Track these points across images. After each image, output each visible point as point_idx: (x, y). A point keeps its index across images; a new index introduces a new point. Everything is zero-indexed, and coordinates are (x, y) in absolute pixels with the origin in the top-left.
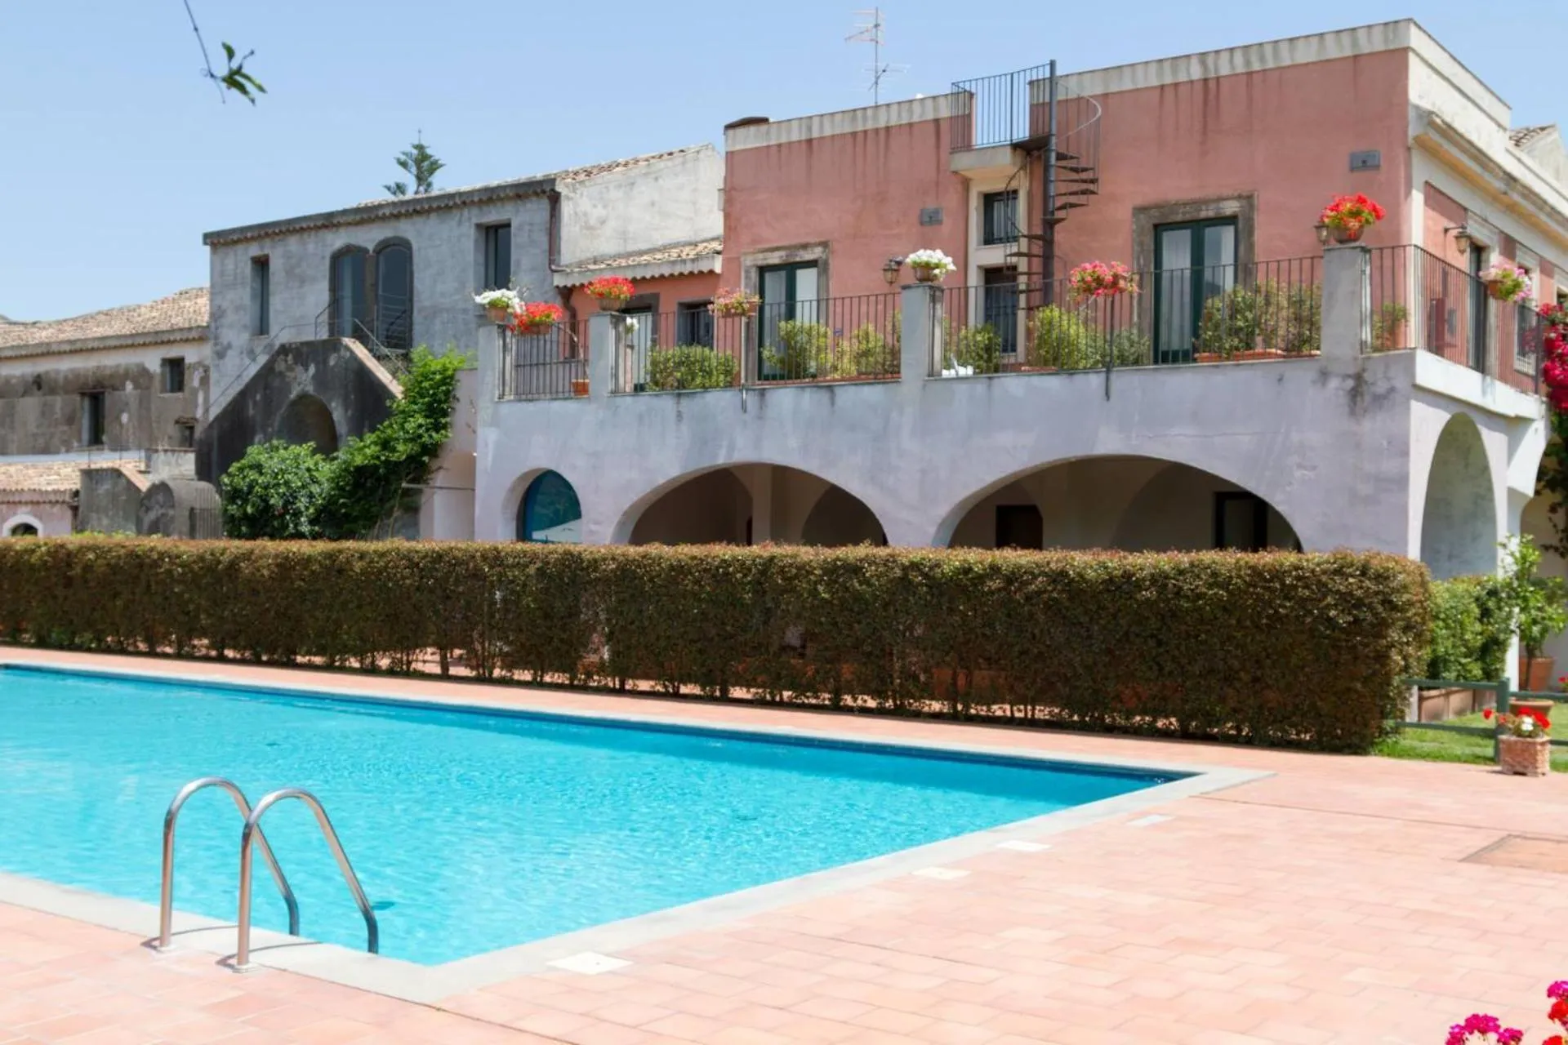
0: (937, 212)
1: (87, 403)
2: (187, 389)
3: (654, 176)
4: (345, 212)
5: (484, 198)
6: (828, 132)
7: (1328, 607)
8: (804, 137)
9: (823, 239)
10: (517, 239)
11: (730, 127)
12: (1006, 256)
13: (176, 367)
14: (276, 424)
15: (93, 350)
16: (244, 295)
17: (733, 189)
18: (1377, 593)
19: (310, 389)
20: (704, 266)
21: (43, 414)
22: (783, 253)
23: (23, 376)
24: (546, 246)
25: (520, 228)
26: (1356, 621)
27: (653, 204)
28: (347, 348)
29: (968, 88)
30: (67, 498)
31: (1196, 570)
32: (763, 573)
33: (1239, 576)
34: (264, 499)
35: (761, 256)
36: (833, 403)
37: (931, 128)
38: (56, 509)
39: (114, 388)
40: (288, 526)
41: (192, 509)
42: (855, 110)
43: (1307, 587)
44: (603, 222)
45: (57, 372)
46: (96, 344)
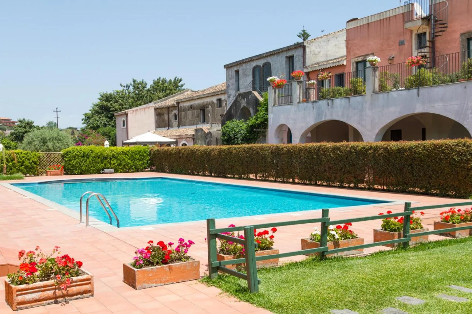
0: (403, 41)
1: (202, 111)
2: (222, 107)
3: (336, 37)
4: (255, 56)
5: (287, 49)
6: (373, 20)
7: (454, 155)
8: (367, 23)
9: (373, 52)
10: (296, 60)
11: (348, 22)
12: (418, 53)
13: (220, 100)
14: (238, 115)
15: (202, 98)
16: (233, 81)
17: (349, 40)
18: (467, 151)
19: (245, 105)
20: (341, 63)
21: (193, 115)
22: (362, 57)
23: (188, 105)
24: (302, 61)
25: (296, 57)
26: (462, 159)
27: (336, 45)
28: (253, 94)
29: (410, 3)
30: (192, 136)
31: (420, 146)
32: (318, 150)
33: (431, 147)
34: (229, 135)
35: (356, 59)
36: (349, 102)
37: (402, 16)
38: (190, 139)
39: (207, 108)
40: (235, 142)
41: (217, 138)
42: (380, 13)
43: (448, 150)
44: (319, 52)
45: (195, 104)
46: (203, 96)
